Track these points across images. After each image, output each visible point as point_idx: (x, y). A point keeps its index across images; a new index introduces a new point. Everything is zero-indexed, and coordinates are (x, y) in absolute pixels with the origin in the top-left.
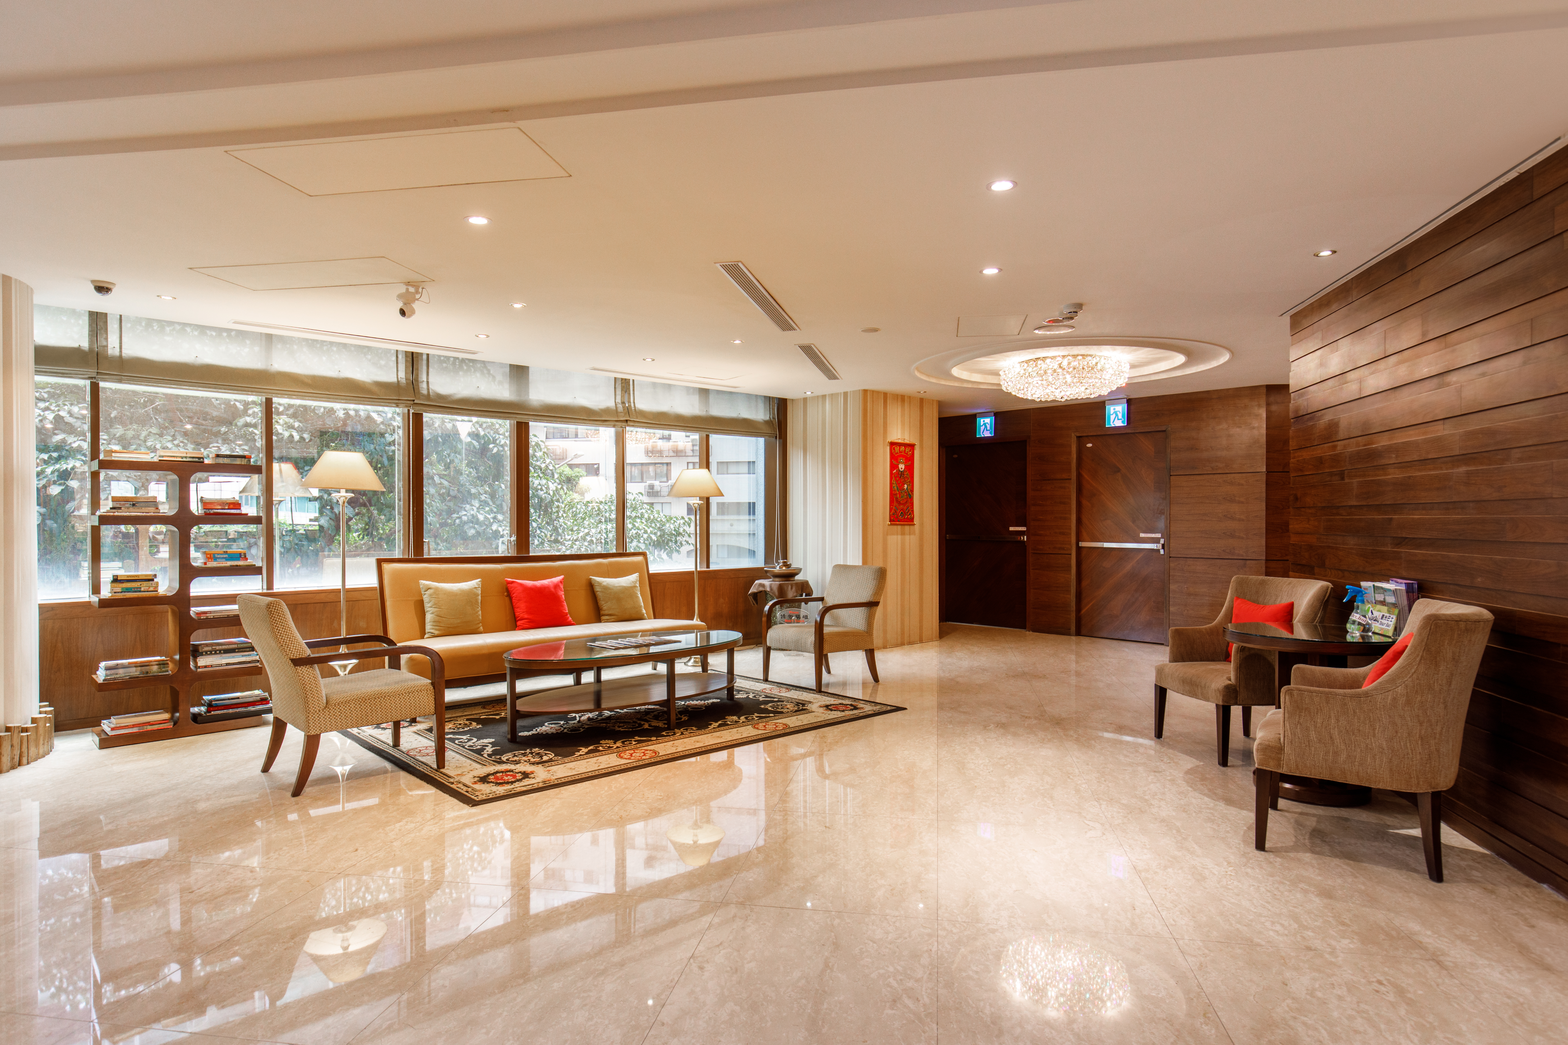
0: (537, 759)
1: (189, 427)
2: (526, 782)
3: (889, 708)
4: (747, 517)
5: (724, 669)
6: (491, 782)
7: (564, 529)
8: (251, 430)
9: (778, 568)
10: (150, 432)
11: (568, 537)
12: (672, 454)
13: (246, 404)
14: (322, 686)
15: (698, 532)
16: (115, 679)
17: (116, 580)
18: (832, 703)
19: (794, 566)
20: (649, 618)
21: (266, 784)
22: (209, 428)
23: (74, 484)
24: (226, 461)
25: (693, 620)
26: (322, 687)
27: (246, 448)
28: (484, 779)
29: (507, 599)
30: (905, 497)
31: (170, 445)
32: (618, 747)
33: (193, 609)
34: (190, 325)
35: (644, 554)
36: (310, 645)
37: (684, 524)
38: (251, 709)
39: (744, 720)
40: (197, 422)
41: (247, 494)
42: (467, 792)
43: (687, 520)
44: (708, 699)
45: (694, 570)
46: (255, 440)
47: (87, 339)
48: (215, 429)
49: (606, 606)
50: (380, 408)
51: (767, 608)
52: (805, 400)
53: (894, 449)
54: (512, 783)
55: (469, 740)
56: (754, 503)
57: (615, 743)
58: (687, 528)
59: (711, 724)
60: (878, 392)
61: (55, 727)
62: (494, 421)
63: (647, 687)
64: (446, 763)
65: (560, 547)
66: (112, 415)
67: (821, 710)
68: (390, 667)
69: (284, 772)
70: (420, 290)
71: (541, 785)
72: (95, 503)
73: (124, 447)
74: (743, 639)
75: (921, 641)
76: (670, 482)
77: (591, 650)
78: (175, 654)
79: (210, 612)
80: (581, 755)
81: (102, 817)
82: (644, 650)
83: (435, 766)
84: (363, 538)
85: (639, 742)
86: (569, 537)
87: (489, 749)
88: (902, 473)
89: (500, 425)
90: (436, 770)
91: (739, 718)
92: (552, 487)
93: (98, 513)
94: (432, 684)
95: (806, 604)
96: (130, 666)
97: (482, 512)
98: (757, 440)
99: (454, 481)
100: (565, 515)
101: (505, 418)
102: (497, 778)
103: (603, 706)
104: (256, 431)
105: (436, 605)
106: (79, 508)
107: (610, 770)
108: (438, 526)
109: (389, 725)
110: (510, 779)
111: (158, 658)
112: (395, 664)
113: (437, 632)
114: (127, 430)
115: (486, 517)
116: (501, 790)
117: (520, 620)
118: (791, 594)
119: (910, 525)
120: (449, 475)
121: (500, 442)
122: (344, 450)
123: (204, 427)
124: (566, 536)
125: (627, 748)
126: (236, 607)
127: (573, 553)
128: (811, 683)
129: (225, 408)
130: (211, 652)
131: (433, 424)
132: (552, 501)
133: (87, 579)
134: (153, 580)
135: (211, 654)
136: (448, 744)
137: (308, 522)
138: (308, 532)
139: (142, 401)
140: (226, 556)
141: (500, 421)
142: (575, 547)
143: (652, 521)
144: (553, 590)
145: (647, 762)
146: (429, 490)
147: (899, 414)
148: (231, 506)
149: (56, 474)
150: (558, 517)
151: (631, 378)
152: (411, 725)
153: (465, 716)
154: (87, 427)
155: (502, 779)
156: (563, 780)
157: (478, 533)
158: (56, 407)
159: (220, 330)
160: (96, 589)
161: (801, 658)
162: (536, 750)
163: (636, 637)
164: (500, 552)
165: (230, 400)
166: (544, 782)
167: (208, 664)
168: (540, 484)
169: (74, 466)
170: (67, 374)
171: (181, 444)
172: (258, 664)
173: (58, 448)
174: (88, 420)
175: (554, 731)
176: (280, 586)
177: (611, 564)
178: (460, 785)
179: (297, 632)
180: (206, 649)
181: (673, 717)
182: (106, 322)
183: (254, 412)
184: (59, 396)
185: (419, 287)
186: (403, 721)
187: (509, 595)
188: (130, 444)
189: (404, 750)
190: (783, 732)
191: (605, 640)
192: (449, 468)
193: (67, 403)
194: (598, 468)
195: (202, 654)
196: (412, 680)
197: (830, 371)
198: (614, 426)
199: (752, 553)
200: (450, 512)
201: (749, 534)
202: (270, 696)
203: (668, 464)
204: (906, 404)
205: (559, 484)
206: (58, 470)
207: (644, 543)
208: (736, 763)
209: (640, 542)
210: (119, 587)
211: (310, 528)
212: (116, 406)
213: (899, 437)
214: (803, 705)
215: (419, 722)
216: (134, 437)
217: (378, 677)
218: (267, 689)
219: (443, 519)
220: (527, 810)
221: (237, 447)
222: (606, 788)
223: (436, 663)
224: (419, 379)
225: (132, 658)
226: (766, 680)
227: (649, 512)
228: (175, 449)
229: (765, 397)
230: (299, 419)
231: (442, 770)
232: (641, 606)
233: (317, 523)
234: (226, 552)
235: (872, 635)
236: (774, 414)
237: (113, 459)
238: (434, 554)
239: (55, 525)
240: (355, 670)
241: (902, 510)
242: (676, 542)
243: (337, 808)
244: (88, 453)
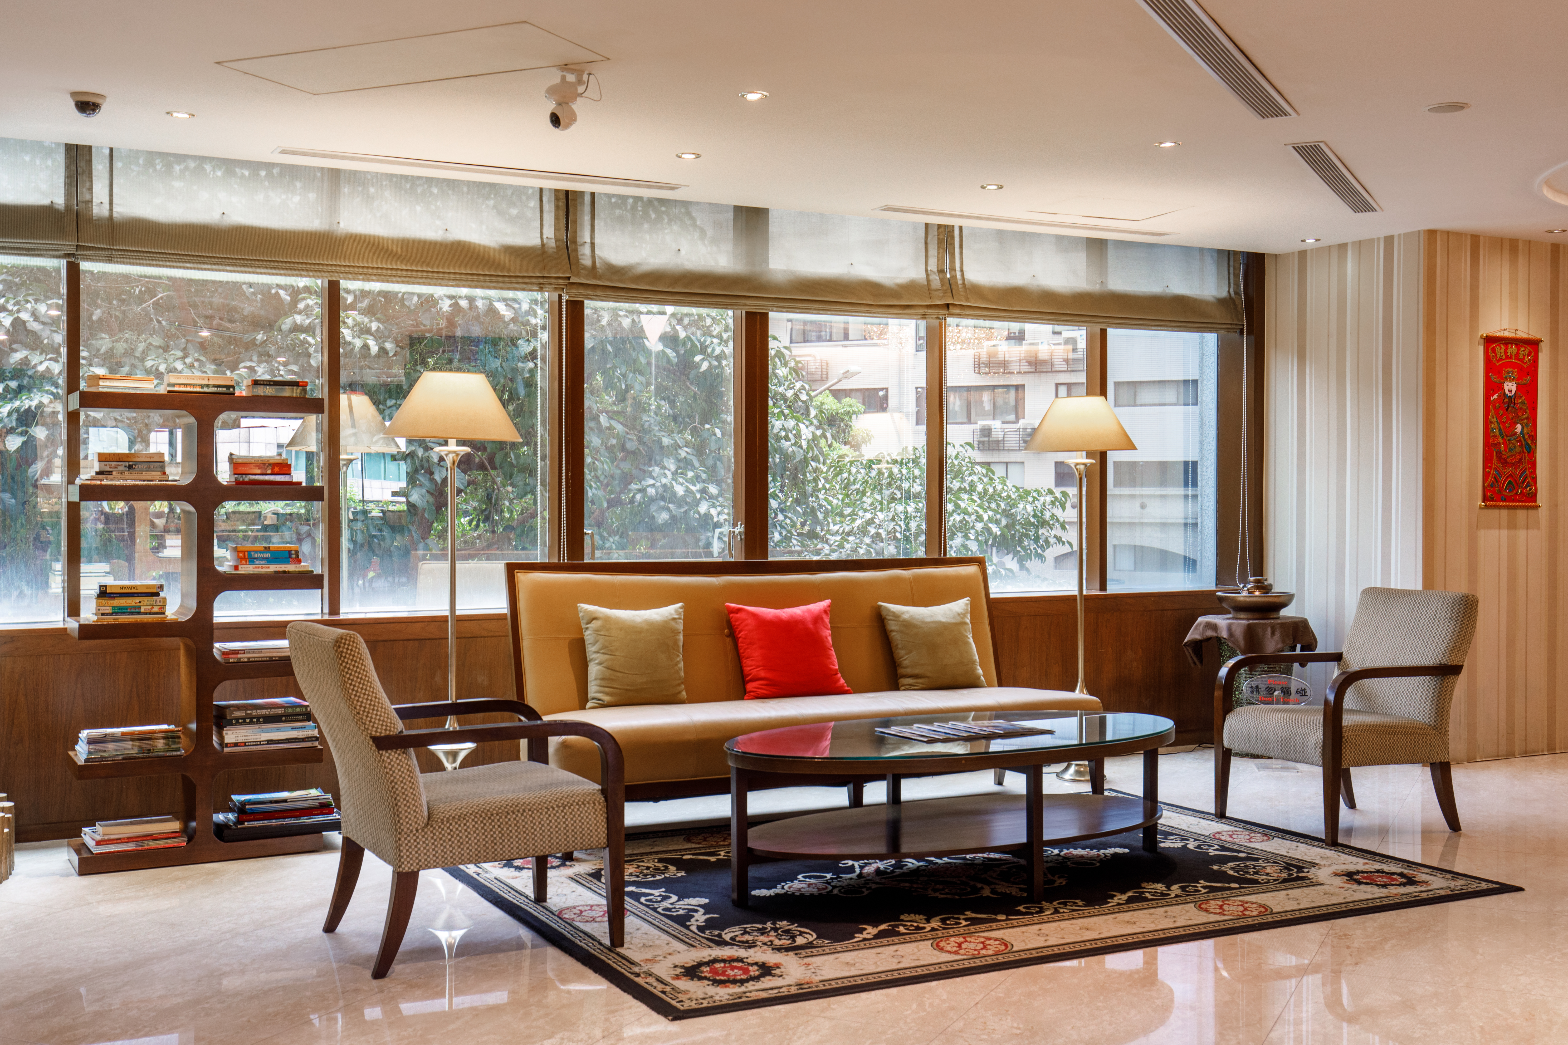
0: (786, 942)
1: (205, 333)
2: (767, 982)
3: (1484, 886)
4: (1181, 491)
5: (1137, 789)
6: (705, 978)
7: (827, 513)
8: (302, 336)
9: (1245, 593)
10: (150, 344)
11: (834, 528)
12: (1026, 368)
13: (295, 293)
14: (422, 785)
15: (1084, 520)
16: (102, 759)
17: (104, 593)
18: (1361, 867)
19: (1277, 589)
20: (990, 685)
21: (331, 953)
22: (238, 336)
23: (40, 433)
24: (269, 391)
25: (1072, 689)
26: (422, 790)
27: (295, 368)
28: (692, 972)
29: (729, 640)
30: (1518, 450)
31: (179, 365)
32: (933, 929)
33: (217, 645)
34: (211, 159)
35: (980, 562)
36: (403, 714)
37: (1053, 503)
38: (306, 820)
39: (1179, 892)
40: (219, 325)
41: (298, 448)
42: (664, 992)
43: (1058, 495)
44: (1106, 846)
45: (1076, 593)
46: (309, 355)
47: (62, 191)
48: (247, 338)
49: (908, 660)
50: (511, 294)
51: (1223, 672)
52: (1302, 255)
53: (1494, 350)
54: (742, 982)
55: (665, 898)
56: (1195, 464)
57: (928, 921)
58: (1058, 512)
59: (1112, 897)
60: (1459, 235)
61: (16, 834)
62: (703, 311)
63: (987, 818)
64: (627, 938)
65: (819, 546)
66: (94, 318)
67: (1338, 881)
68: (532, 757)
69: (360, 935)
70: (585, 77)
71: (794, 990)
72: (73, 466)
73: (112, 371)
74: (1177, 732)
75: (1551, 750)
76: (1021, 421)
77: (881, 741)
78: (191, 722)
79: (243, 651)
80: (865, 940)
81: (83, 990)
82: (979, 747)
83: (607, 941)
84: (477, 526)
85: (974, 922)
86: (836, 528)
87: (700, 918)
88: (1512, 401)
89: (713, 319)
90: (610, 950)
91: (1168, 888)
92: (807, 432)
93: (78, 481)
94: (603, 792)
95: (1303, 665)
96: (124, 737)
97: (681, 480)
98: (1202, 338)
99: (632, 423)
100: (828, 486)
101: (726, 306)
102: (715, 971)
103: (904, 849)
104: (310, 339)
105: (606, 649)
106: (47, 472)
107: (920, 972)
108: (605, 505)
109: (528, 863)
110: (739, 974)
111: (165, 727)
112: (539, 754)
113: (607, 699)
114: (117, 341)
115: (688, 490)
116: (723, 994)
117: (752, 680)
118: (1271, 645)
119: (1527, 508)
120: (621, 413)
121: (713, 350)
122: (451, 370)
123: (228, 334)
124: (831, 527)
125: (951, 932)
126: (284, 643)
127: (843, 557)
128: (1315, 823)
129: (262, 300)
130: (244, 719)
131: (599, 321)
132: (805, 461)
133: (61, 590)
134: (157, 594)
135: (245, 723)
136: (629, 903)
137: (388, 497)
138: (388, 514)
139: (137, 292)
140: (268, 555)
141: (713, 312)
142: (848, 546)
143: (992, 498)
144: (811, 626)
145: (990, 961)
146: (592, 439)
147: (1506, 277)
148: (277, 469)
149: (15, 416)
150: (816, 490)
151: (956, 222)
152: (563, 865)
153: (657, 853)
154: (60, 338)
155: (723, 973)
156: (834, 985)
157: (673, 518)
158: (14, 305)
159: (255, 166)
160: (73, 609)
161: (1292, 774)
162: (783, 924)
163: (964, 719)
164: (716, 554)
165: (270, 287)
166: (799, 985)
167: (240, 740)
168: (783, 428)
169: (41, 402)
170: (34, 250)
171: (196, 364)
172: (316, 744)
173: (18, 373)
174: (64, 325)
175: (814, 891)
176: (350, 610)
177: (917, 579)
178: (651, 980)
179: (382, 690)
180: (237, 714)
181: (1039, 877)
182: (90, 162)
183: (307, 306)
184: (19, 286)
185: (583, 72)
186: (550, 856)
187: (733, 635)
188: (120, 365)
189: (554, 909)
190: (1259, 920)
191: (909, 723)
192: (624, 400)
193: (30, 299)
194: (886, 397)
195: (230, 723)
196: (569, 783)
197: (1359, 194)
198: (924, 316)
199: (1190, 564)
200: (627, 479)
201: (1186, 525)
202: (337, 798)
203: (1019, 388)
204: (1522, 260)
205: (817, 428)
206: (17, 410)
207: (976, 539)
208: (1161, 975)
209: (968, 538)
210: (109, 605)
211: (391, 508)
212: (99, 301)
213: (1505, 325)
214: (1300, 869)
215: (578, 860)
216: (126, 353)
217: (511, 775)
218: (333, 787)
219: (611, 492)
220: (770, 1036)
221: (281, 368)
222: (914, 1006)
223: (610, 754)
224: (579, 240)
225: (125, 726)
226: (1221, 814)
227: (985, 480)
228: (187, 372)
229: (1220, 251)
230: (379, 316)
231: (619, 950)
232: (974, 662)
233: (404, 499)
234: (267, 549)
235: (1446, 733)
236: (1237, 285)
237: (101, 390)
238: (600, 557)
239: (13, 501)
240: (470, 761)
241: (1510, 476)
242: (1037, 539)
243: (441, 1004)
244: (61, 381)
